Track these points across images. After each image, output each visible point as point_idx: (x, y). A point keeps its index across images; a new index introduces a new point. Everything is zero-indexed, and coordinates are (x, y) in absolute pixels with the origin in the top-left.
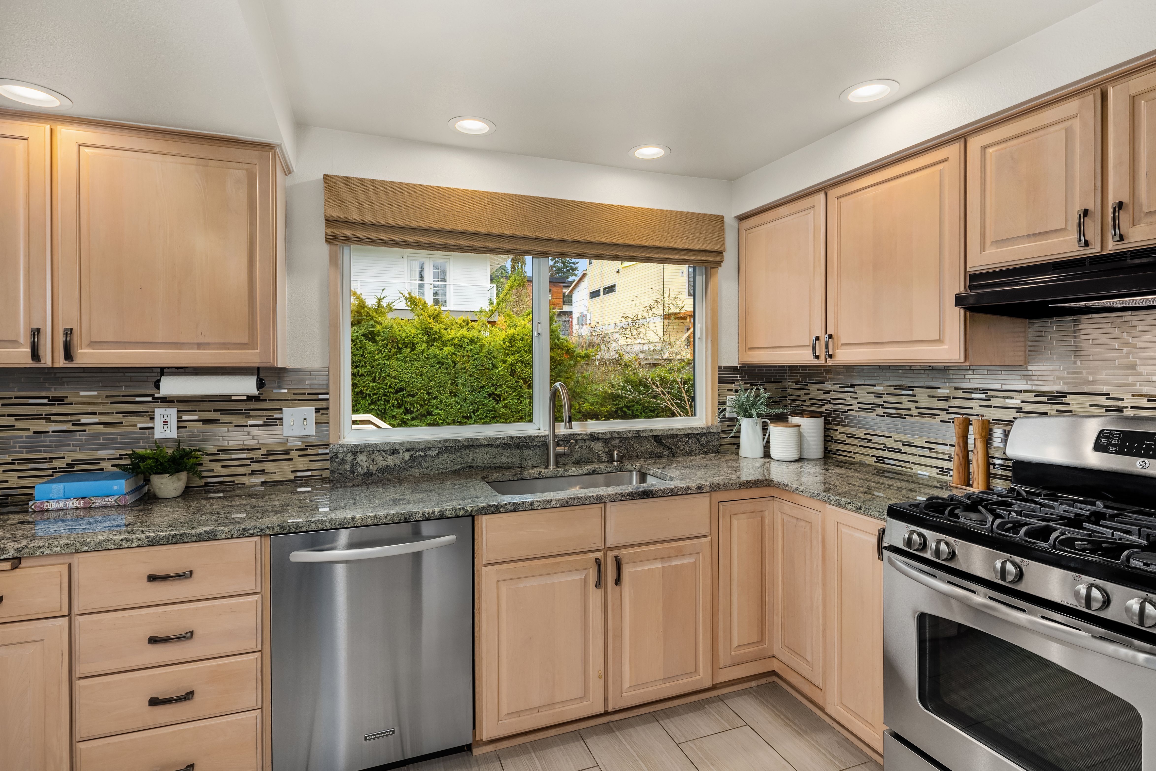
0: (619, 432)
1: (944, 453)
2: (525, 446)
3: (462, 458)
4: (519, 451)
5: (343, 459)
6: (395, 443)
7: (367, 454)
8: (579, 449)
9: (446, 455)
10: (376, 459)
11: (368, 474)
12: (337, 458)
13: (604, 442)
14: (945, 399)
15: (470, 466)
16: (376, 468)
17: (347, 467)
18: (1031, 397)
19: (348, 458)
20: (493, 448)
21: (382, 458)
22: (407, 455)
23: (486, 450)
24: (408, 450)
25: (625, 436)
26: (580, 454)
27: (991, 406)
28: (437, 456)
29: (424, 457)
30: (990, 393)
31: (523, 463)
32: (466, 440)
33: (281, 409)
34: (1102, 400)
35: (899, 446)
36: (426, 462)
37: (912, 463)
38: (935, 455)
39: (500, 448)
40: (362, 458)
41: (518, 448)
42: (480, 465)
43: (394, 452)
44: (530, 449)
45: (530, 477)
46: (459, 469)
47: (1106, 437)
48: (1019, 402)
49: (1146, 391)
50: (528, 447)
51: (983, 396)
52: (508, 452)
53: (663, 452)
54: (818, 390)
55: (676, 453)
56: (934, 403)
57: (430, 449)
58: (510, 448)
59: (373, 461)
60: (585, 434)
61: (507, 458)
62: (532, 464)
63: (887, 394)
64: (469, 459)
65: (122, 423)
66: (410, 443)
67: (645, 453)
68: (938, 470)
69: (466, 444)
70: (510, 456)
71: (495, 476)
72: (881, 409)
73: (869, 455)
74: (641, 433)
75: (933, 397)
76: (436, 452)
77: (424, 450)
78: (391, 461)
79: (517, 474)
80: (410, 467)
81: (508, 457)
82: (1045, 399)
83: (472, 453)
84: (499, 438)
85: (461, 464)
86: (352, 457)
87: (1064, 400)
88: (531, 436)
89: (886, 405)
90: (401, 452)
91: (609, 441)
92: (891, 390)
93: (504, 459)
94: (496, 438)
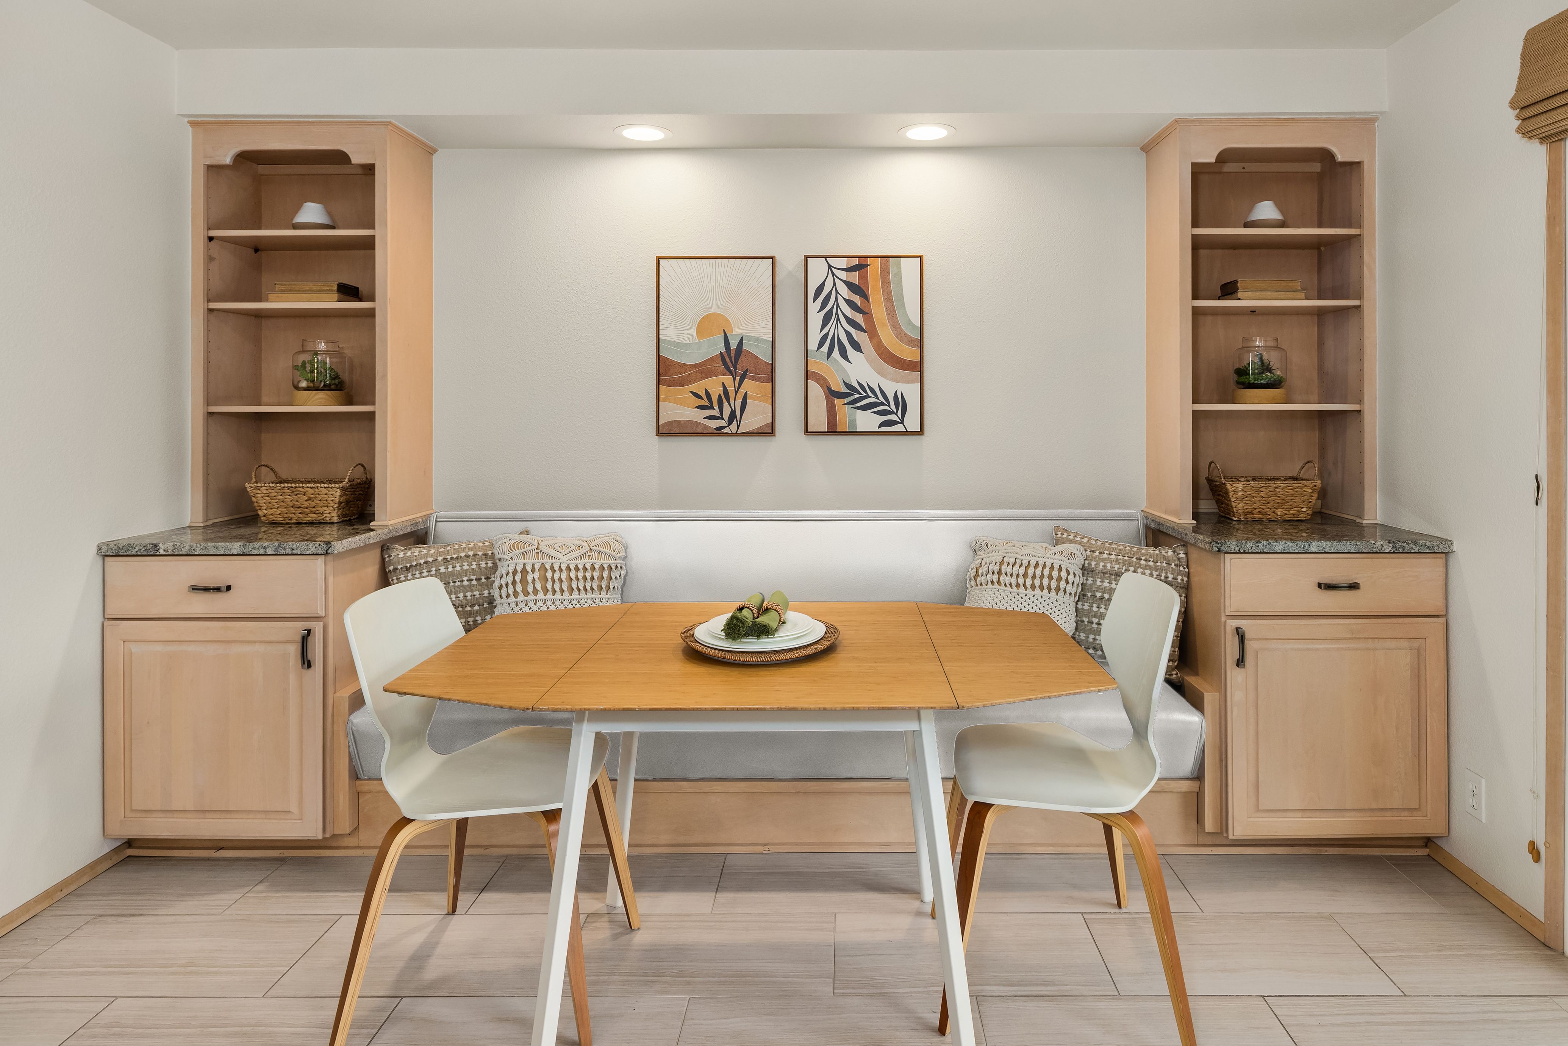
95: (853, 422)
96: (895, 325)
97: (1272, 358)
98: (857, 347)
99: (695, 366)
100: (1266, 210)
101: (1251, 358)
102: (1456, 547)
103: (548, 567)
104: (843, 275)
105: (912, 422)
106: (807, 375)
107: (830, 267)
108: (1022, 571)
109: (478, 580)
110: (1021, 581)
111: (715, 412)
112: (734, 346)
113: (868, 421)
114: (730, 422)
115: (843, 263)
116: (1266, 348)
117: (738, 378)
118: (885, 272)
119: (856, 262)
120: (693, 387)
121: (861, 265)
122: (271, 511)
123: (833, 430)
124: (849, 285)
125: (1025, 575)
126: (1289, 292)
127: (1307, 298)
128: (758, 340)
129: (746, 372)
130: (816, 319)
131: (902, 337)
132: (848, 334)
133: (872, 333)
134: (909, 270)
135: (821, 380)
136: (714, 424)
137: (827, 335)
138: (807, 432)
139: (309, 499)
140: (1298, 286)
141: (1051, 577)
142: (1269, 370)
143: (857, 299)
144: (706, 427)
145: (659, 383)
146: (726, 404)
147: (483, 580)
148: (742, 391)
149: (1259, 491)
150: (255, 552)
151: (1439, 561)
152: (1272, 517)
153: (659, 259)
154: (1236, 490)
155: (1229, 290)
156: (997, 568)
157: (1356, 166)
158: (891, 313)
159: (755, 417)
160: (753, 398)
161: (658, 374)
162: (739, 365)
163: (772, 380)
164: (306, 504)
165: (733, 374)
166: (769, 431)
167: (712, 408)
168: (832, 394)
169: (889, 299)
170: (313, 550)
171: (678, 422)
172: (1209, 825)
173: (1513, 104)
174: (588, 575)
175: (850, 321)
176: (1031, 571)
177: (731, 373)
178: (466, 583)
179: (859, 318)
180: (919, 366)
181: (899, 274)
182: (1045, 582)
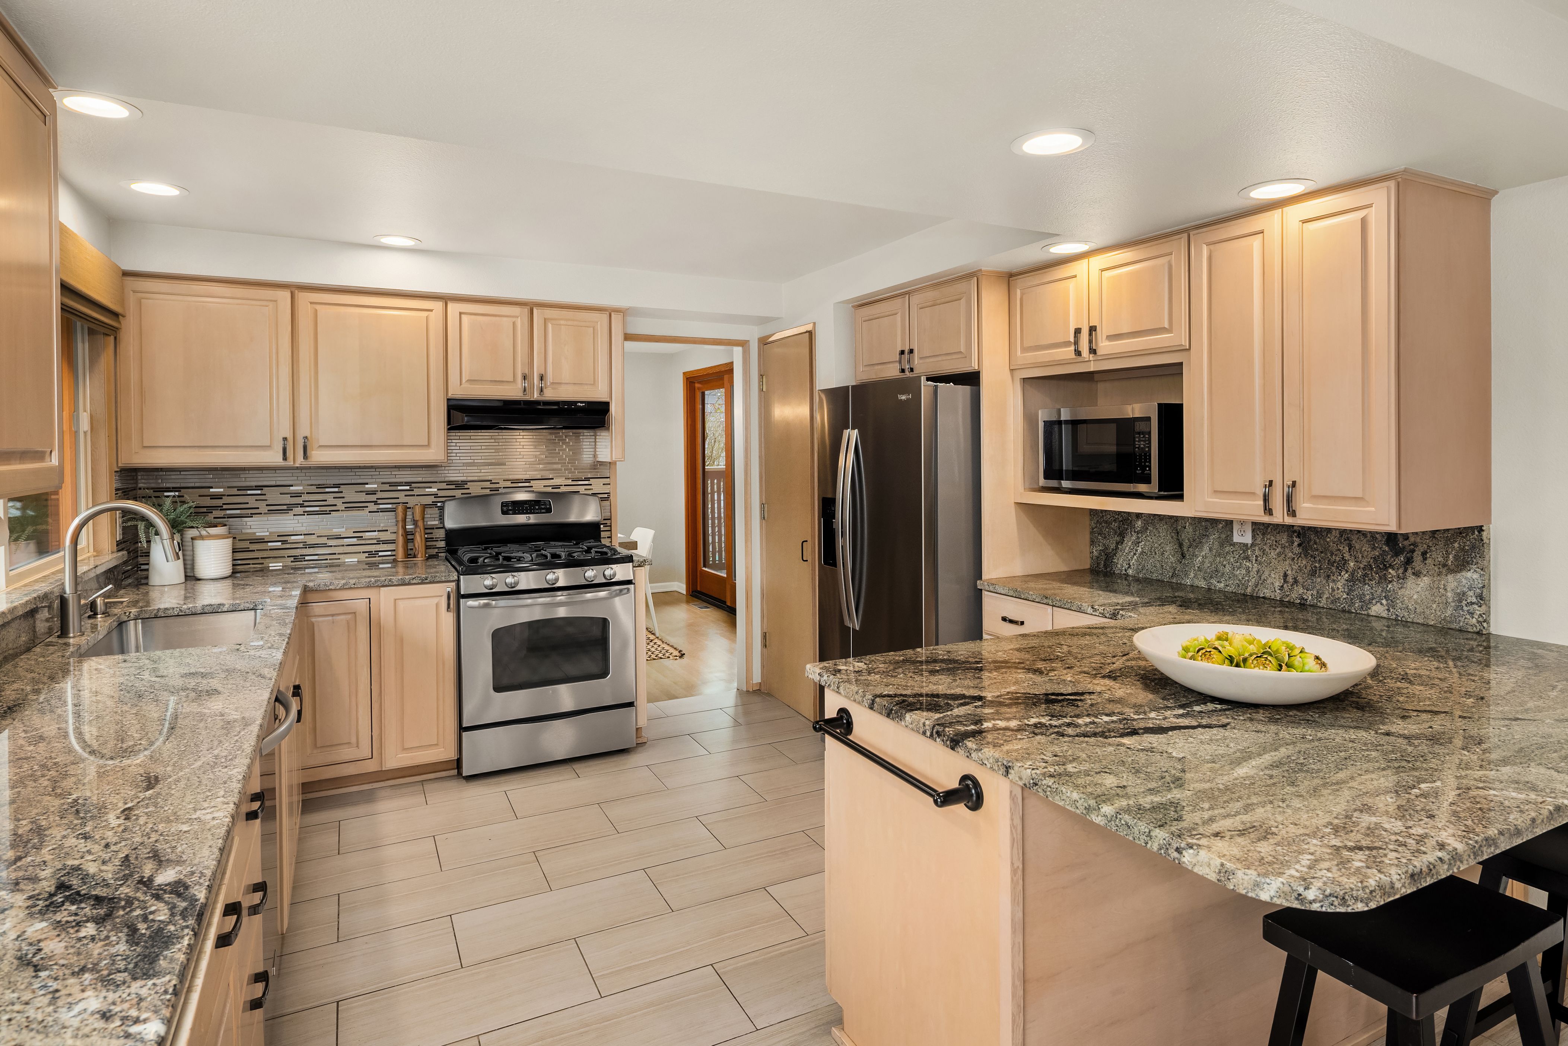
1: (372, 539)
14: (373, 493)
18: (444, 486)
27: (414, 495)
30: (413, 485)
34: (488, 484)
35: (324, 540)
37: (339, 554)
38: (363, 542)
47: (505, 506)
48: (436, 490)
49: (511, 477)
51: (408, 488)
54: (200, 496)
56: (363, 497)
63: (307, 493)
68: (367, 555)
72: (299, 508)
73: (284, 557)
75: (361, 492)
82: (453, 487)
87: (466, 486)
89: (306, 504)
92: (313, 489)
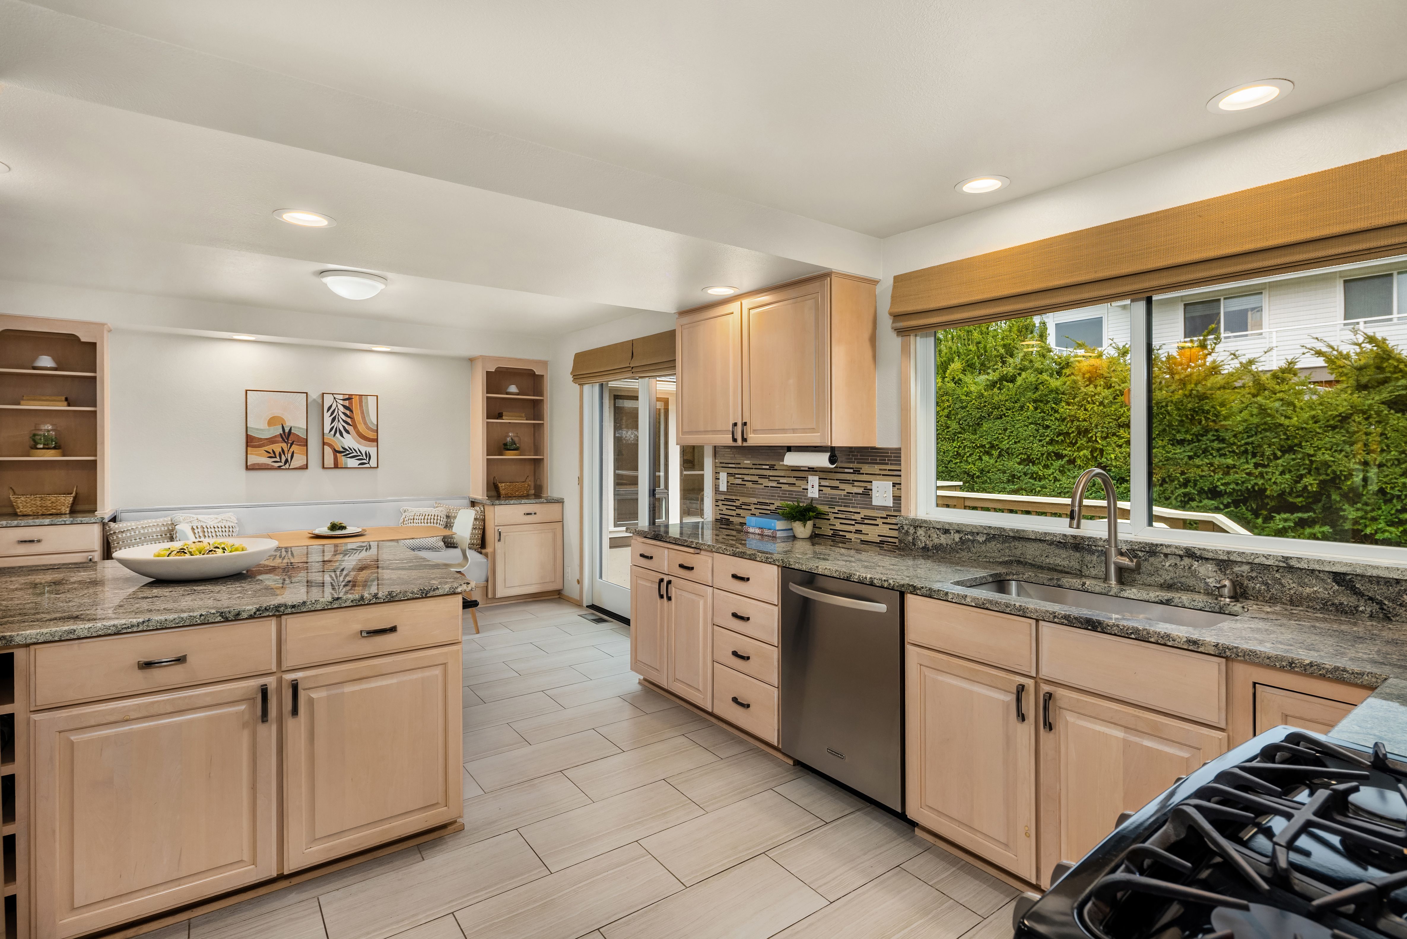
0: (1243, 553)
2: (1086, 550)
3: (1010, 550)
4: (1078, 555)
5: (907, 531)
6: (945, 522)
7: (925, 530)
8: (1170, 568)
9: (994, 543)
10: (931, 535)
11: (925, 549)
12: (903, 529)
13: (1217, 565)
15: (1019, 561)
16: (931, 545)
17: (910, 538)
19: (910, 531)
20: (1045, 545)
21: (936, 536)
22: (957, 537)
23: (1037, 546)
24: (958, 532)
25: (1256, 561)
26: (1172, 575)
28: (985, 542)
29: (973, 541)
31: (1083, 570)
32: (1012, 530)
33: (871, 482)
36: (974, 547)
39: (1053, 546)
40: (921, 532)
41: (1077, 550)
42: (1029, 562)
43: (946, 531)
44: (1093, 554)
45: (1070, 586)
46: (1007, 561)
50: (1092, 552)
52: (1064, 553)
53: (1358, 606)
55: (1396, 615)
57: (978, 534)
58: (1066, 548)
59: (929, 537)
60: (1176, 548)
61: (1062, 558)
62: (1095, 575)
64: (1018, 552)
65: (795, 484)
66: (958, 525)
67: (1309, 598)
69: (1011, 534)
70: (1067, 558)
71: (1026, 576)
74: (1293, 563)
76: (984, 539)
77: (972, 533)
78: (944, 539)
79: (1053, 579)
80: (960, 549)
81: (1064, 559)
83: (1021, 546)
84: (1050, 534)
85: (1009, 556)
86: (914, 531)
88: (1091, 538)
90: (952, 532)
91: (1227, 565)
93: (1058, 561)
94: (1045, 533)
95: (346, 463)
96: (365, 423)
97: (516, 439)
98: (348, 432)
99: (266, 439)
100: (513, 389)
101: (509, 439)
102: (565, 500)
103: (204, 527)
104: (341, 402)
105: (373, 463)
106: (324, 444)
107: (335, 398)
108: (423, 518)
109: (161, 535)
110: (422, 521)
111: (278, 459)
112: (287, 430)
113: (353, 463)
114: (285, 463)
115: (341, 397)
116: (514, 436)
117: (289, 445)
118: (361, 402)
119: (347, 397)
120: (266, 448)
121: (349, 398)
122: (26, 509)
123: (336, 466)
124: (344, 406)
125: (424, 519)
126: (520, 417)
127: (527, 420)
128: (299, 428)
129: (293, 442)
130: (328, 420)
131: (369, 428)
132: (344, 427)
133: (355, 427)
134: (371, 402)
135: (330, 445)
136: (277, 465)
137: (333, 427)
138: (323, 467)
139: (52, 502)
140: (523, 415)
141: (434, 519)
142: (515, 444)
143: (348, 412)
144: (273, 466)
145: (247, 446)
146: (283, 456)
147: (164, 536)
148: (291, 450)
149: (510, 486)
150: (59, 523)
151: (561, 505)
152: (514, 495)
153: (247, 391)
154: (502, 486)
155: (500, 416)
156: (412, 518)
157: (542, 376)
158: (364, 418)
159: (298, 461)
160: (297, 453)
161: (247, 442)
162: (290, 439)
163: (307, 446)
164: (50, 505)
165: (287, 443)
166: (305, 467)
167: (276, 457)
168: (336, 452)
169: (362, 413)
170: (94, 521)
171: (258, 464)
172: (490, 596)
173: (571, 373)
174: (224, 530)
175: (344, 421)
176: (426, 517)
177: (286, 442)
178: (155, 537)
179: (349, 420)
180: (376, 440)
181: (367, 402)
182: (432, 521)
